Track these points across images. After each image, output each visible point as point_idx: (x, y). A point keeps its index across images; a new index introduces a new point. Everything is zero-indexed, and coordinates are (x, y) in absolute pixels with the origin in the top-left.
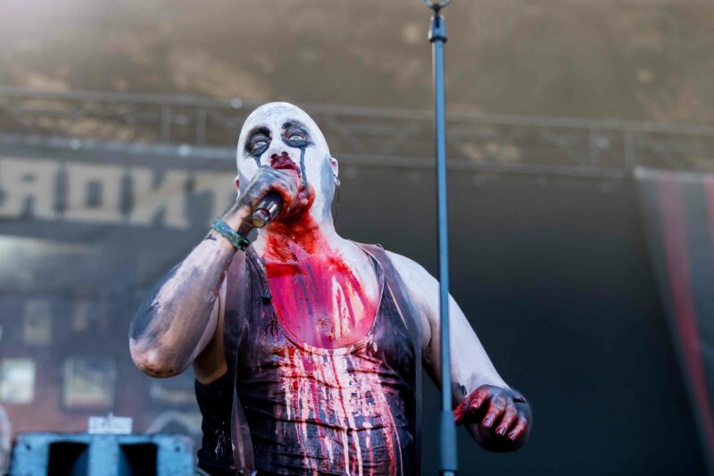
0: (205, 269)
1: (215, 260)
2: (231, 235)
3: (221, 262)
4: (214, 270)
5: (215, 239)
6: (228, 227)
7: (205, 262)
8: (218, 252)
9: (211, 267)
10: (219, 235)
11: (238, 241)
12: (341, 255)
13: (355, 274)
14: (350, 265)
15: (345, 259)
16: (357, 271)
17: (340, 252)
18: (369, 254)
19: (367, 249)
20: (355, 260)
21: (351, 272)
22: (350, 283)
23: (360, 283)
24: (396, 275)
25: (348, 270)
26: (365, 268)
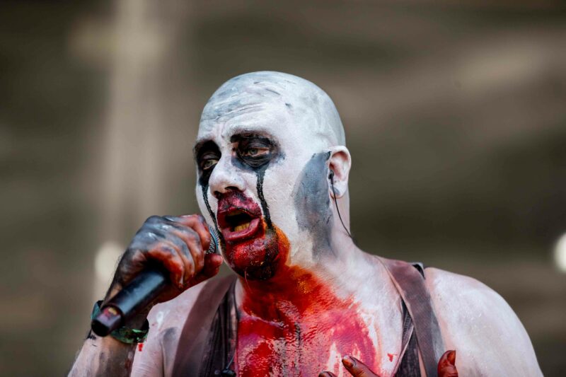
8: (101, 356)
12: (355, 306)
13: (372, 335)
14: (370, 319)
15: (363, 311)
16: (377, 329)
17: (355, 302)
18: (398, 292)
19: (398, 282)
20: (379, 307)
21: (367, 333)
22: (359, 352)
23: (377, 350)
24: (433, 325)
25: (363, 330)
26: (391, 321)
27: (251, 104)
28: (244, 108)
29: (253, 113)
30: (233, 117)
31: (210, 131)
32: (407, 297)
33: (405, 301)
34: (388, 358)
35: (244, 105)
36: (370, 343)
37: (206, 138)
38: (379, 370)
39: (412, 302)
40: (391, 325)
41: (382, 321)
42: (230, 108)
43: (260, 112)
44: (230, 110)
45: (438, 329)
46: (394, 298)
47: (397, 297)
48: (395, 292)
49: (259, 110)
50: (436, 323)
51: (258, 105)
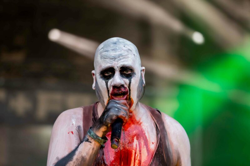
0: (88, 157)
1: (92, 152)
2: (99, 139)
3: (95, 153)
4: (92, 157)
5: (91, 142)
6: (97, 136)
7: (87, 154)
8: (93, 149)
9: (91, 156)
10: (93, 140)
11: (103, 142)
12: (141, 123)
13: (147, 134)
14: (145, 129)
15: (143, 125)
16: (148, 133)
17: (141, 121)
18: (153, 119)
19: (153, 116)
20: (147, 125)
21: (145, 134)
22: (143, 141)
23: (148, 140)
24: (165, 132)
25: (144, 132)
26: (152, 130)
27: (126, 55)
28: (124, 57)
29: (127, 59)
30: (121, 60)
31: (112, 64)
32: (157, 122)
33: (157, 124)
34: (152, 143)
35: (124, 56)
36: (146, 138)
37: (111, 66)
38: (150, 148)
39: (159, 124)
40: (152, 132)
41: (149, 130)
42: (119, 56)
43: (129, 59)
44: (119, 57)
45: (167, 135)
46: (152, 122)
47: (153, 122)
48: (152, 120)
49: (129, 58)
50: (166, 132)
51: (128, 56)
